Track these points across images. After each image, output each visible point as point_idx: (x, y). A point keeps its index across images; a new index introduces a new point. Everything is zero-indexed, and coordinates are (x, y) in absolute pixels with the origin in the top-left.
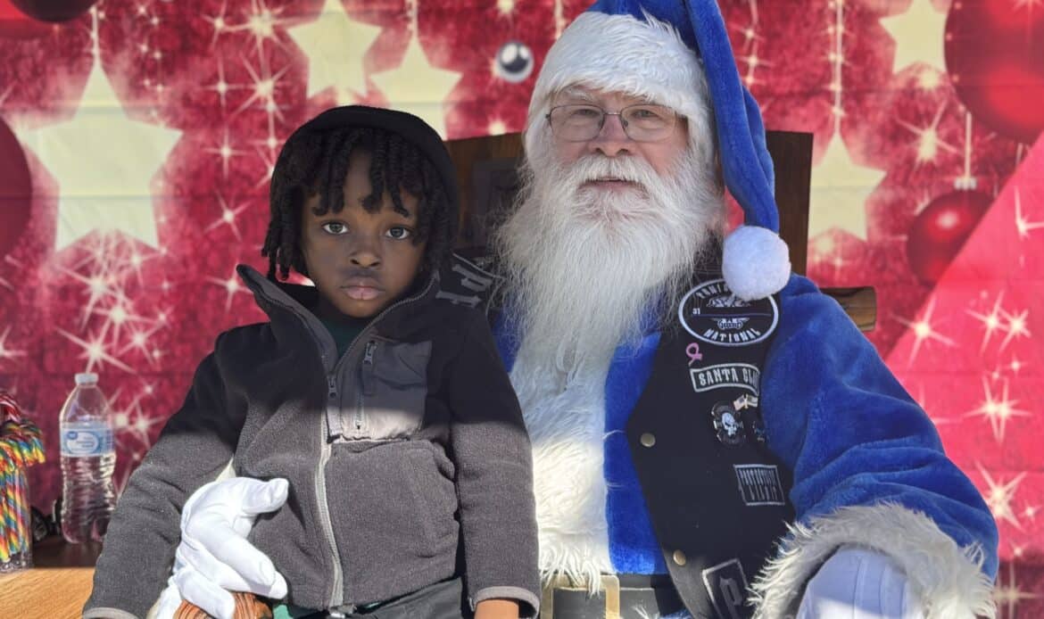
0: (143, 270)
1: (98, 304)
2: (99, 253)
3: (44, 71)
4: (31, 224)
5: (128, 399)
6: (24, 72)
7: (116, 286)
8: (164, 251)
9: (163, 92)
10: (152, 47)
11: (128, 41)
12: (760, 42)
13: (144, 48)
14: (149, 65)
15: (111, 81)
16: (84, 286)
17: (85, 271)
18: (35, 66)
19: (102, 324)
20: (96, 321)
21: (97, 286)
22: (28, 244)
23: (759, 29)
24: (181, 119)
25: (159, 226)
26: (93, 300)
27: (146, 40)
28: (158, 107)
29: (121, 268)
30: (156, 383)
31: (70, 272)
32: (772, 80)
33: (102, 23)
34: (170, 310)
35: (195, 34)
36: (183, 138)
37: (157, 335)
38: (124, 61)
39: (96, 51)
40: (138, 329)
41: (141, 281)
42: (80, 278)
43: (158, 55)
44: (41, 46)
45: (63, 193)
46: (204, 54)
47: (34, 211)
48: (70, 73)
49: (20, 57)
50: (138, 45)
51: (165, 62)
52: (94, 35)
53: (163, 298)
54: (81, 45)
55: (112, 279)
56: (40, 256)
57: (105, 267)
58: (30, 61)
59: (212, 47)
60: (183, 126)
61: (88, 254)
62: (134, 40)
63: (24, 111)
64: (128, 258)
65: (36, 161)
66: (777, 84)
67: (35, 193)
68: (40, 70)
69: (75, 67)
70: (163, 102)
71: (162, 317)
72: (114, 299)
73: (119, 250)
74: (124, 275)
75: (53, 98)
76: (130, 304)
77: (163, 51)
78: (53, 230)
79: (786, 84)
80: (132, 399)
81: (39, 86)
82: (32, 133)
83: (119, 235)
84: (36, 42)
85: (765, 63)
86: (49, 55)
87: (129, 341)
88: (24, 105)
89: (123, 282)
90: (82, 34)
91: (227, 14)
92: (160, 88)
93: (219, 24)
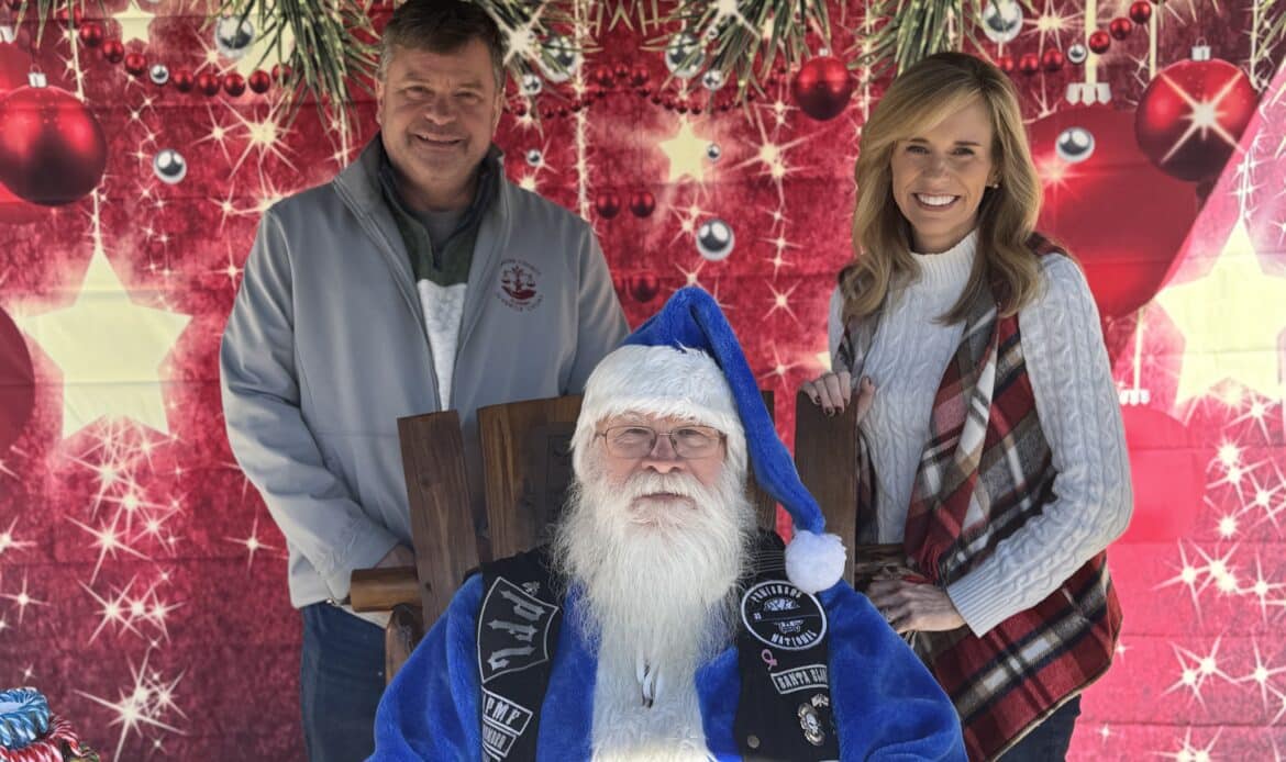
0: (153, 457)
1: (109, 492)
2: (107, 441)
3: (42, 257)
4: (35, 413)
5: (144, 586)
6: (20, 258)
7: (126, 472)
8: (175, 437)
9: (170, 276)
10: (158, 231)
11: (132, 225)
12: (787, 224)
13: (150, 231)
14: (155, 248)
15: (113, 266)
16: (94, 474)
17: (94, 459)
18: (32, 251)
19: (115, 512)
20: (106, 508)
21: (107, 474)
22: (32, 433)
23: (786, 211)
24: (190, 303)
25: (169, 412)
26: (104, 488)
27: (151, 223)
28: (165, 292)
29: (131, 455)
30: (171, 570)
31: (78, 460)
32: (800, 262)
33: (104, 206)
34: (183, 497)
35: (203, 218)
36: (192, 322)
37: (172, 520)
38: (127, 245)
39: (97, 235)
40: (151, 516)
41: (152, 468)
42: (89, 466)
43: (164, 239)
44: (38, 230)
45: (67, 380)
46: (212, 238)
47: (37, 399)
48: (70, 257)
49: (15, 241)
50: (144, 229)
51: (171, 244)
52: (95, 218)
53: (176, 484)
54: (81, 229)
55: (123, 466)
56: (46, 445)
57: (114, 454)
58: (26, 245)
59: (221, 230)
60: (192, 310)
61: (97, 441)
62: (138, 223)
63: (22, 297)
64: (137, 445)
65: (37, 347)
66: (805, 266)
67: (37, 380)
68: (37, 255)
69: (75, 251)
70: (170, 287)
71: (176, 504)
72: (125, 487)
73: (128, 437)
74: (135, 462)
75: (52, 284)
76: (142, 492)
77: (170, 234)
78: (59, 418)
79: (814, 265)
80: (148, 586)
81: (37, 271)
82: (32, 320)
83: (127, 422)
84: (32, 226)
85: (793, 245)
86: (47, 239)
87: (143, 528)
88: (21, 291)
89: (134, 471)
90: (82, 217)
91: (235, 198)
92: (166, 272)
93: (227, 207)
